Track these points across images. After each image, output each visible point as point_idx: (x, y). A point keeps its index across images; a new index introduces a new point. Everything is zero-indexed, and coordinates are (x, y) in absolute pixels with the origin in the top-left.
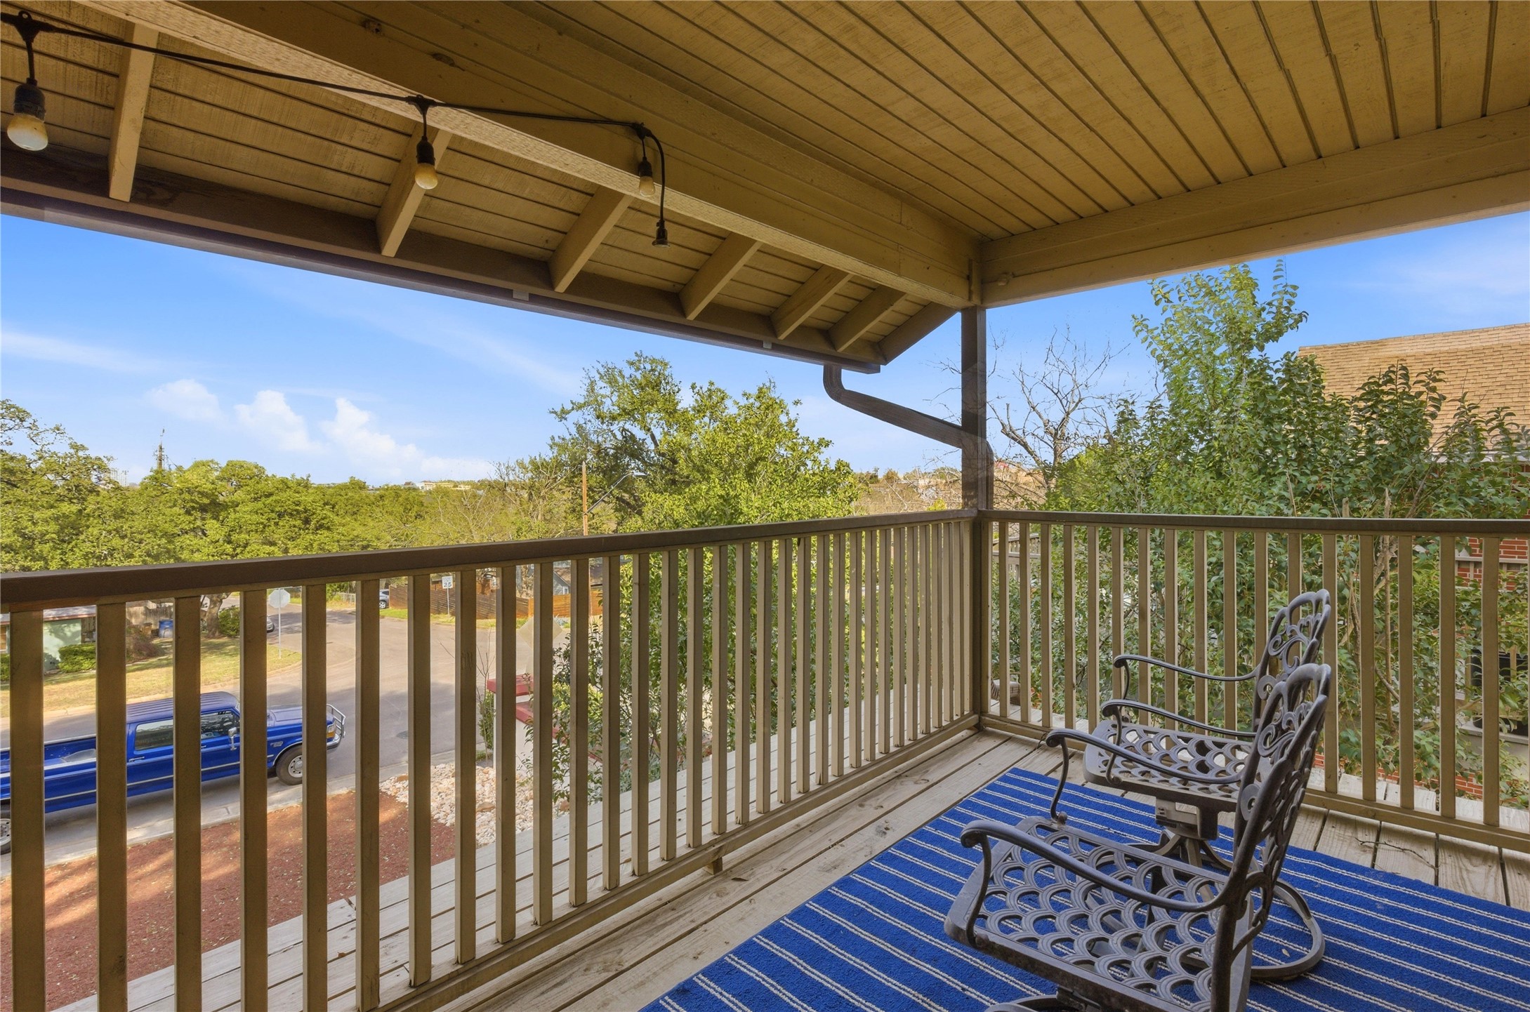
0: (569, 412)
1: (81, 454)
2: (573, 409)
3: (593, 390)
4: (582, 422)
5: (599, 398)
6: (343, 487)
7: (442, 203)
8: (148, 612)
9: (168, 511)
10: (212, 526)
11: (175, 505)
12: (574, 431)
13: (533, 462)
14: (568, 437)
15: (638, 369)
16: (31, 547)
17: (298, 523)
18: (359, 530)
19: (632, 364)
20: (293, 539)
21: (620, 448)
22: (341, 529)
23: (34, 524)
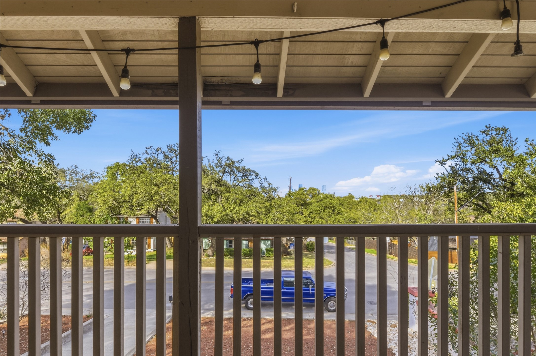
0: (447, 161)
1: (271, 186)
2: (449, 159)
3: (460, 148)
4: (454, 165)
5: (464, 152)
6: (346, 198)
8: (287, 240)
9: (292, 206)
10: (305, 211)
11: (294, 204)
12: (449, 170)
13: (427, 186)
14: (446, 173)
15: (488, 134)
16: (259, 216)
18: (352, 215)
19: (483, 132)
20: (329, 217)
21: (477, 178)
22: (346, 215)
23: (260, 208)
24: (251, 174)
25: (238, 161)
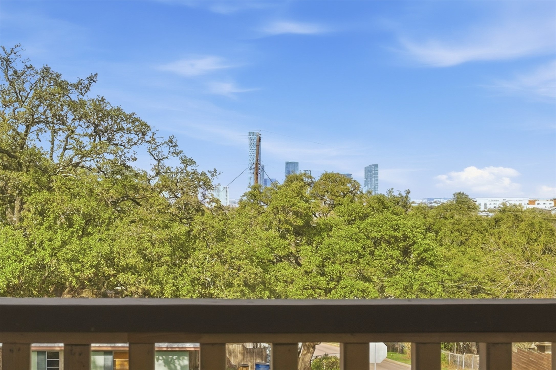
1: (189, 168)
8: (246, 352)
9: (263, 235)
10: (306, 250)
11: (270, 228)
16: (150, 270)
17: (396, 253)
18: (468, 267)
20: (389, 273)
22: (447, 267)
23: (153, 245)
24: (125, 125)
25: (80, 83)
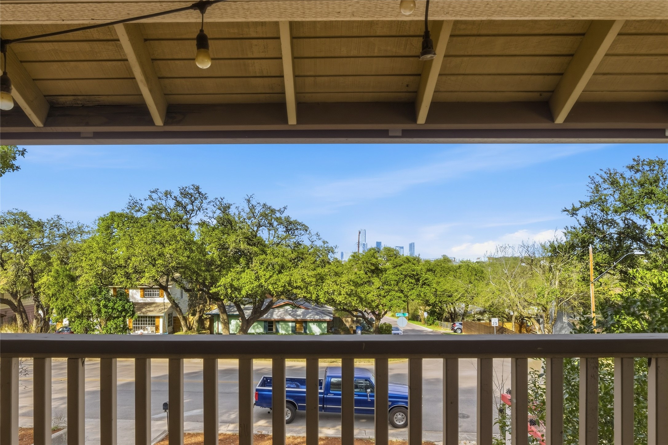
0: (578, 210)
1: (325, 245)
2: (581, 207)
3: (598, 191)
4: (589, 215)
5: (603, 197)
7: (323, 78)
10: (376, 280)
11: (361, 270)
12: (583, 222)
13: (552, 246)
14: (578, 226)
15: (638, 171)
19: (632, 167)
21: (623, 233)
22: (435, 286)
24: (299, 227)
25: (280, 210)
